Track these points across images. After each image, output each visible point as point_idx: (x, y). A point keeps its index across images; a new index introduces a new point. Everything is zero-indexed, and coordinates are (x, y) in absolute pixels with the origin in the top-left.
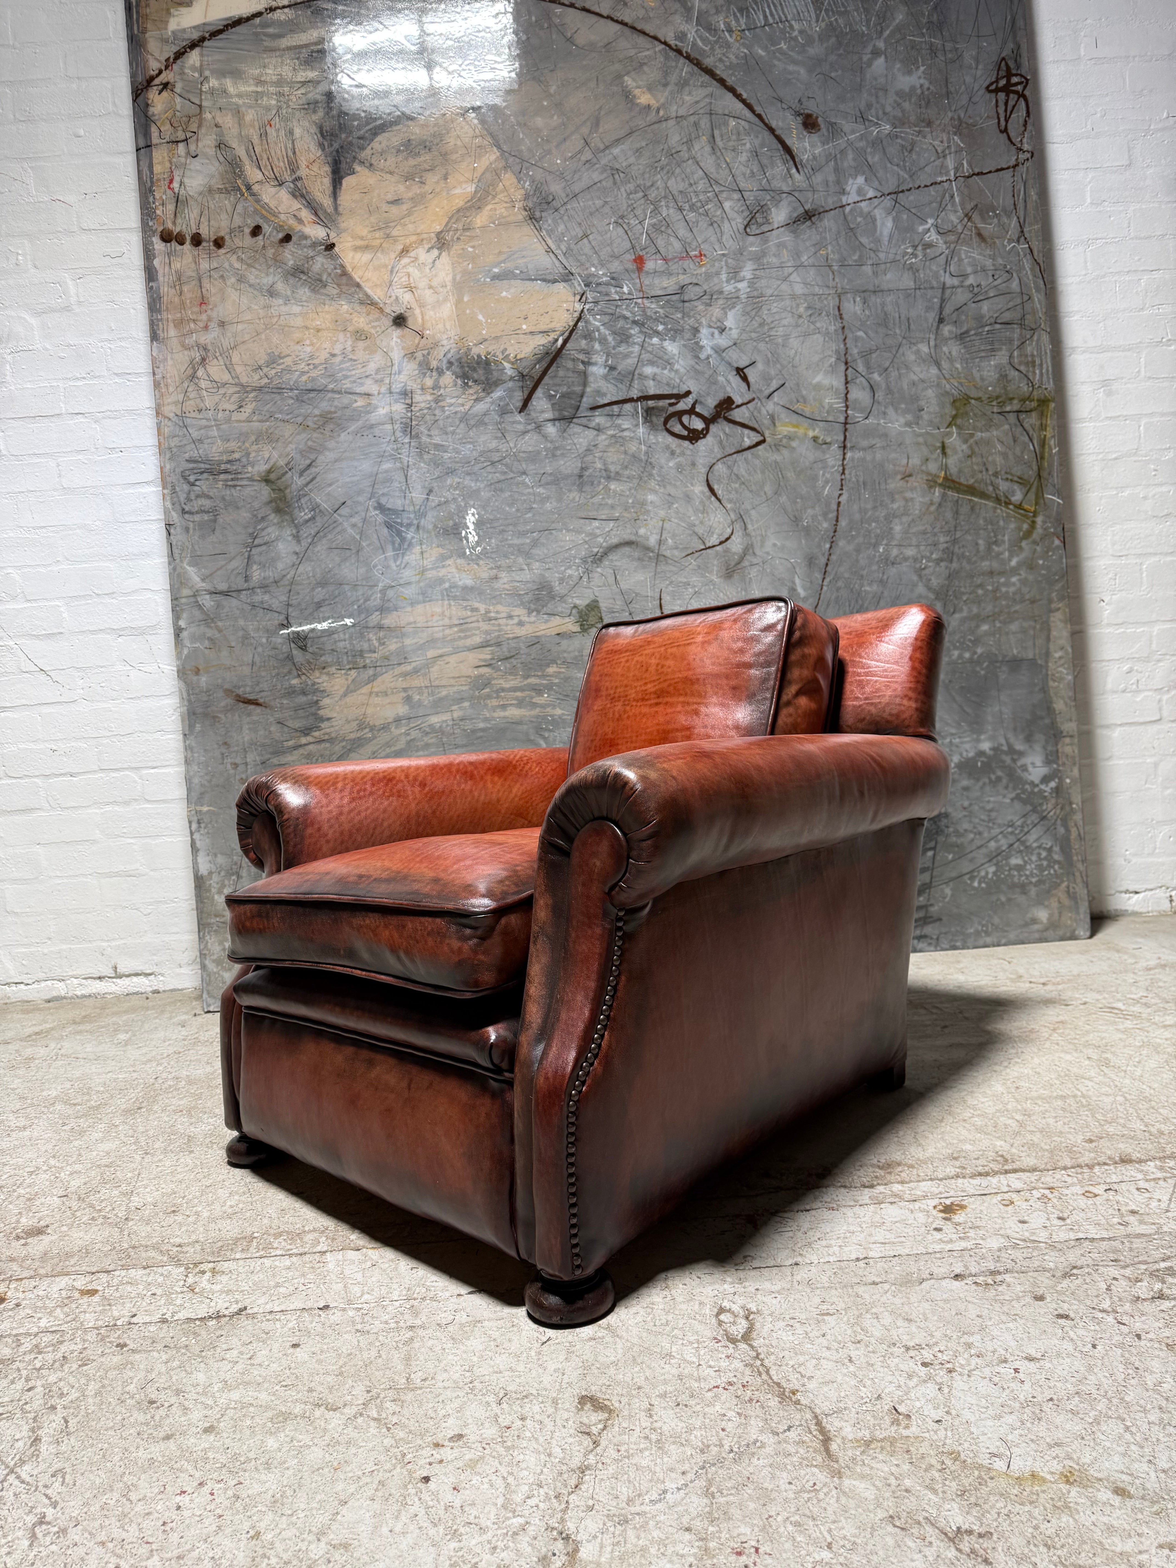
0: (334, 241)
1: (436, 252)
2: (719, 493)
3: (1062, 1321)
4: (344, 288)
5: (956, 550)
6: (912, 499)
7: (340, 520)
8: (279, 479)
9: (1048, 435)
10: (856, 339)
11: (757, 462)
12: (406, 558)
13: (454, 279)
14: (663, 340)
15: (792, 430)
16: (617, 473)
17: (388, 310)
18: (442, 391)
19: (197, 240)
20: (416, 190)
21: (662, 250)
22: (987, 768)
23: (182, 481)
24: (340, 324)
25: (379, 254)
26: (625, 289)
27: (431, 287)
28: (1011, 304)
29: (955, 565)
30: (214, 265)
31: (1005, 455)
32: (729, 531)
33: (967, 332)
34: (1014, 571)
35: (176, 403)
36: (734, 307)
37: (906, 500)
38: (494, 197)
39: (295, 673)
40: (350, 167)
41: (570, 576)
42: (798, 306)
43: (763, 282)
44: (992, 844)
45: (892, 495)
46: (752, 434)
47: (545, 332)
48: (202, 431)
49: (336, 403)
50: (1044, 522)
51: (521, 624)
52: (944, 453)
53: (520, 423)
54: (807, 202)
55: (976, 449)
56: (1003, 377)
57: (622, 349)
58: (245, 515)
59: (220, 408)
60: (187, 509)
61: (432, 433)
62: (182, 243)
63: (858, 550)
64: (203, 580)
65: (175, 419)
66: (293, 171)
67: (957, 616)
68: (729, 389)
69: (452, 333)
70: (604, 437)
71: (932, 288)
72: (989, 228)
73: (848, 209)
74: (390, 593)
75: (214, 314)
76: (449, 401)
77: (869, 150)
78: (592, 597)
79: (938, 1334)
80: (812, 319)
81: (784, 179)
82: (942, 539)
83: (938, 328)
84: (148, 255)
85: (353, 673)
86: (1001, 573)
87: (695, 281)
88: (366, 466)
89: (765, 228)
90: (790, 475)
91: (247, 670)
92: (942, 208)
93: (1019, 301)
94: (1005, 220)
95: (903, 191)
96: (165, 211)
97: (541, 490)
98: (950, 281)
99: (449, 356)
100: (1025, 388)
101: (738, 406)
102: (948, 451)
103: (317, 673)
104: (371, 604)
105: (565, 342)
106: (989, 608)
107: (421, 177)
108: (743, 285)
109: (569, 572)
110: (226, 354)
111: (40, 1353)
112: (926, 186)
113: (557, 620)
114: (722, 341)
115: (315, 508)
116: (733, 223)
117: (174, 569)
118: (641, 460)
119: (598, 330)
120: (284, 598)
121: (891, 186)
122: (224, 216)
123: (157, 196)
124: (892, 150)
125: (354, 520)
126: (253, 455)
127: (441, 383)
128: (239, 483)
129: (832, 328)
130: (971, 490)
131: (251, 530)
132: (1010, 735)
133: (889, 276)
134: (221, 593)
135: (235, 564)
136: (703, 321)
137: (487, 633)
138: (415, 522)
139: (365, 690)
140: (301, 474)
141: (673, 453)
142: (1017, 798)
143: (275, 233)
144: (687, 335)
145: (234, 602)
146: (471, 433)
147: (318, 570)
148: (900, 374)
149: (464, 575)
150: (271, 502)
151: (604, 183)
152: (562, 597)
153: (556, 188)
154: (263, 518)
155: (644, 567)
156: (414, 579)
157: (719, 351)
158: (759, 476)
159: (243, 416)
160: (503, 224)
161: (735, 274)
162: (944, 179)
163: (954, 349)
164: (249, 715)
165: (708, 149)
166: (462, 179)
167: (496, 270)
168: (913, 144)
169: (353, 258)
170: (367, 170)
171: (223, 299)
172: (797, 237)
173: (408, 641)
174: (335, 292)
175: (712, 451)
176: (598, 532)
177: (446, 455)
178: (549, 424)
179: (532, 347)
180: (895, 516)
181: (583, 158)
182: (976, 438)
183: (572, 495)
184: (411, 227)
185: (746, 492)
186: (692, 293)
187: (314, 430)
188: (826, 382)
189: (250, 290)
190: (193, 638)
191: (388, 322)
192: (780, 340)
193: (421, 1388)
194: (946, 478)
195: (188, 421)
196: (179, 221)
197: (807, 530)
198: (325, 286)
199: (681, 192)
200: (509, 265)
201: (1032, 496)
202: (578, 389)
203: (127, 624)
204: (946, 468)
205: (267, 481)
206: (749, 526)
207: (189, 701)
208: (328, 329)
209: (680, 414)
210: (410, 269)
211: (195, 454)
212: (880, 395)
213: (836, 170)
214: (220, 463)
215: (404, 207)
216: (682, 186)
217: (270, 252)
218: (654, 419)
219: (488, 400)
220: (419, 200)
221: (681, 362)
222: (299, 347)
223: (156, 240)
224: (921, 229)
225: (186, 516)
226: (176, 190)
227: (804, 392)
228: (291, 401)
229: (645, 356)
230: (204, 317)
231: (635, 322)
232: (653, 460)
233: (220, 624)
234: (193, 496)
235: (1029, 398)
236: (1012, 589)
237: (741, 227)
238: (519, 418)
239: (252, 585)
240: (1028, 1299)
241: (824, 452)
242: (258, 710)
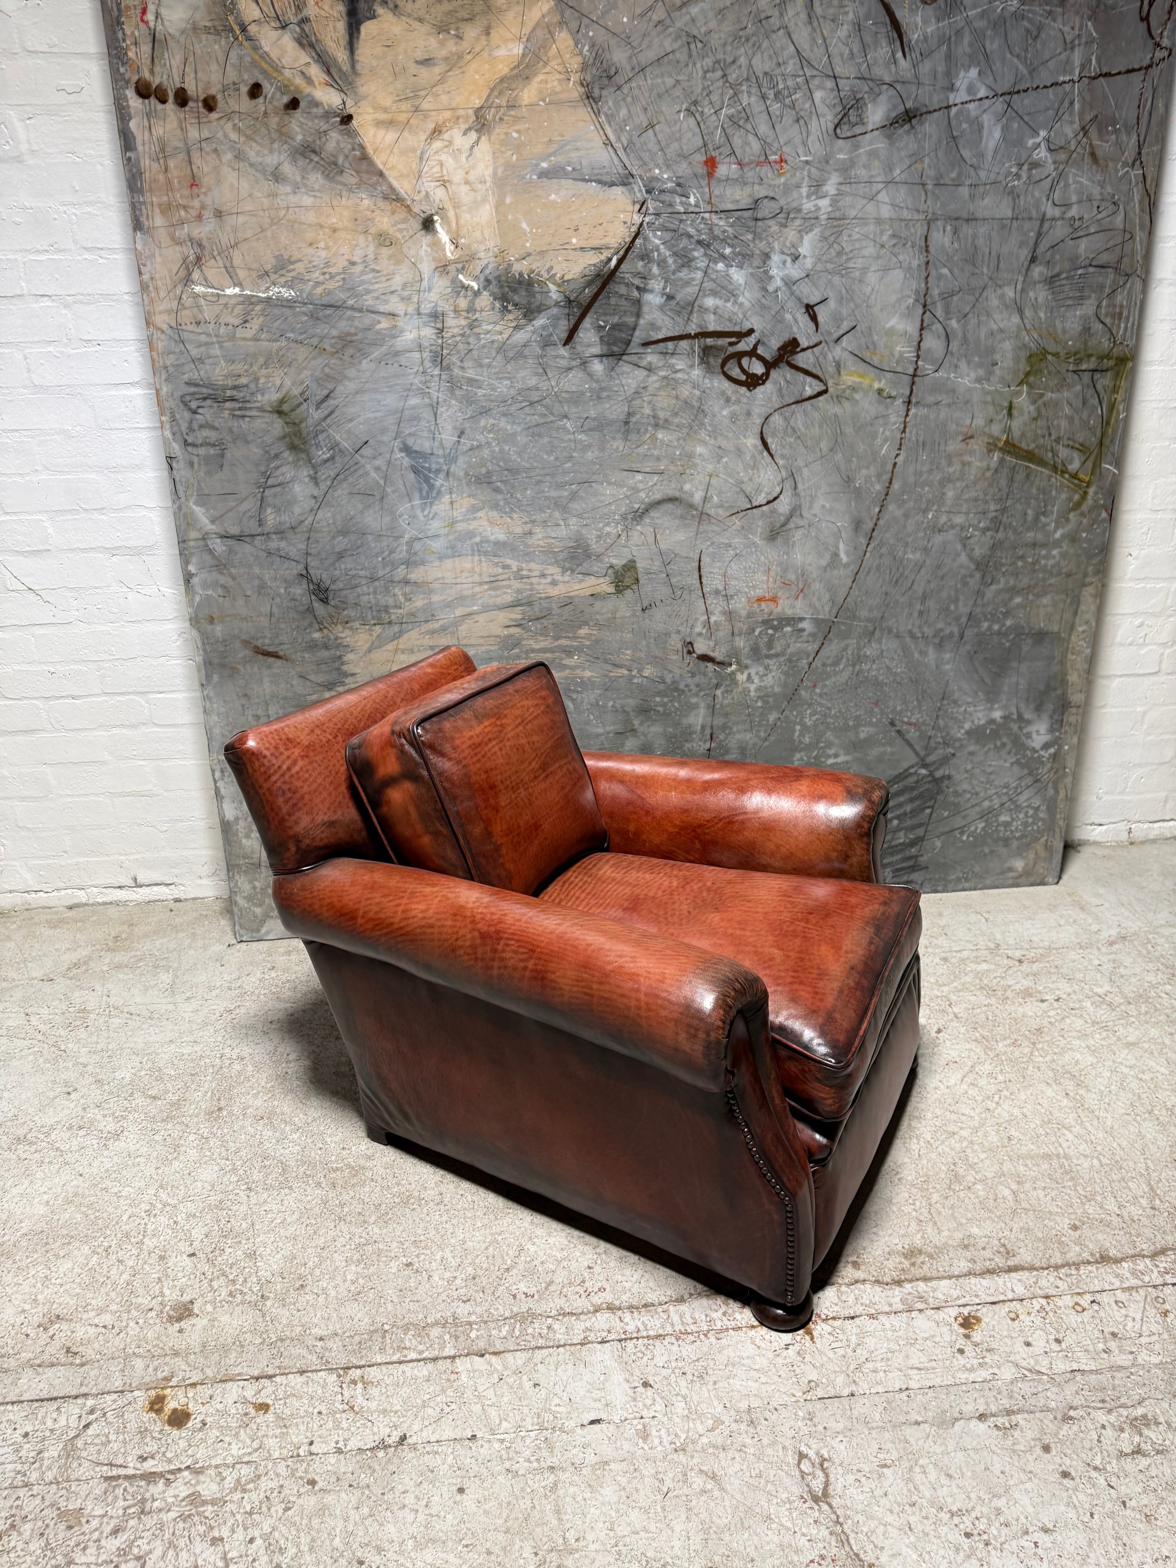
0: (351, 111)
1: (473, 135)
2: (773, 447)
3: (1066, 1481)
4: (365, 176)
5: (1004, 519)
6: (969, 463)
7: (363, 461)
8: (293, 410)
9: (1119, 399)
10: (940, 277)
11: (816, 415)
12: (435, 508)
13: (495, 173)
14: (729, 266)
15: (857, 380)
16: (666, 420)
17: (416, 209)
18: (477, 315)
19: (182, 99)
20: (452, 46)
21: (738, 151)
22: (995, 734)
23: (182, 407)
24: (361, 225)
25: (405, 134)
26: (692, 200)
27: (467, 182)
28: (1111, 243)
29: (1000, 535)
30: (206, 134)
31: (1071, 419)
32: (778, 490)
33: (1058, 275)
34: (1057, 544)
35: (169, 312)
36: (811, 230)
37: (963, 464)
38: (546, 64)
39: (316, 626)
40: (370, 8)
41: (608, 534)
42: (882, 232)
43: (848, 200)
44: (986, 804)
45: (949, 458)
46: (815, 382)
47: (598, 249)
48: (203, 349)
49: (356, 323)
50: (1096, 493)
51: (554, 583)
52: (1010, 414)
53: (563, 357)
54: (909, 98)
55: (1043, 411)
56: (1087, 330)
57: (683, 274)
58: (256, 451)
59: (222, 320)
60: (190, 440)
61: (466, 364)
62: (163, 101)
63: (906, 516)
64: (212, 522)
65: (169, 331)
66: (299, 9)
67: (993, 587)
68: (795, 329)
69: (491, 244)
70: (655, 378)
71: (1031, 219)
72: (1104, 147)
73: (954, 110)
74: (417, 546)
75: (208, 200)
76: (486, 327)
77: (989, 32)
78: (630, 557)
79: (973, 1496)
80: (896, 250)
81: (887, 66)
82: (992, 508)
83: (1028, 269)
84: (122, 114)
85: (378, 629)
86: (1044, 545)
87: (772, 195)
88: (391, 401)
89: (858, 130)
90: (849, 430)
91: (264, 621)
92: (1058, 118)
93: (1119, 240)
94: (1124, 137)
95: (1018, 92)
96: (139, 54)
97: (582, 437)
98: (1051, 211)
99: (487, 272)
100: (1106, 344)
101: (803, 350)
102: (1015, 413)
103: (340, 628)
104: (396, 556)
105: (620, 262)
106: (1025, 581)
107: (457, 29)
108: (824, 203)
109: (608, 529)
110: (225, 253)
111: (244, 1491)
112: (1045, 87)
113: (592, 581)
114: (795, 272)
115: (334, 446)
116: (822, 120)
117: (180, 508)
118: (692, 407)
119: (658, 250)
120: (302, 546)
121: (1006, 86)
122: (214, 67)
123: (128, 32)
124: (1015, 35)
125: (377, 462)
126: (262, 380)
127: (477, 306)
128: (248, 413)
129: (915, 263)
130: (1030, 456)
131: (263, 469)
132: (1022, 706)
133: (986, 201)
134: (232, 537)
135: (246, 506)
136: (776, 245)
137: (519, 591)
138: (445, 468)
139: (391, 646)
140: (318, 406)
141: (728, 400)
142: (1018, 762)
143: (278, 95)
144: (757, 262)
145: (248, 548)
146: (509, 367)
147: (338, 517)
148: (979, 323)
149: (496, 529)
150: (284, 437)
151: (678, 55)
152: (598, 556)
153: (619, 56)
154: (276, 456)
155: (686, 526)
156: (443, 531)
157: (789, 283)
158: (816, 430)
159: (249, 333)
160: (555, 103)
161: (817, 188)
162: (1067, 78)
163: (1041, 294)
164: (269, 667)
165: (803, 16)
166: (508, 35)
167: (544, 165)
168: (1040, 29)
169: (375, 136)
170: (390, 15)
171: (219, 181)
172: (891, 144)
173: (436, 598)
174: (354, 180)
175: (770, 399)
176: (641, 486)
177: (481, 392)
178: (596, 361)
179: (581, 267)
180: (949, 480)
181: (655, 18)
182: (1045, 398)
183: (615, 444)
184: (444, 98)
185: (801, 447)
186: (767, 209)
187: (332, 354)
188: (900, 327)
189: (251, 171)
190: (205, 585)
191: (416, 225)
192: (857, 274)
193: (577, 1550)
194: (1007, 442)
195: (185, 336)
196: (157, 69)
197: (858, 492)
198: (342, 172)
199: (766, 74)
200: (559, 159)
201: (1089, 464)
202: (630, 320)
203: (121, 543)
204: (1008, 430)
205: (280, 413)
206: (800, 486)
207: (205, 650)
208: (345, 229)
209: (740, 355)
210: (444, 157)
211: (195, 376)
212: (955, 345)
213: (949, 57)
214: (224, 388)
215: (437, 70)
216: (768, 66)
217: (274, 121)
218: (712, 360)
219: (529, 328)
220: (455, 62)
221: (747, 294)
222: (311, 251)
223: (130, 93)
224: (1030, 143)
225: (190, 449)
226: (152, 24)
227: (876, 338)
228: (305, 318)
229: (708, 285)
230: (196, 203)
231: (699, 242)
232: (705, 408)
233: (233, 571)
234: (195, 426)
235: (1108, 356)
236: (1051, 562)
237: (831, 127)
238: (563, 351)
239: (266, 530)
240: (1038, 1451)
241: (887, 407)
242: (279, 662)
